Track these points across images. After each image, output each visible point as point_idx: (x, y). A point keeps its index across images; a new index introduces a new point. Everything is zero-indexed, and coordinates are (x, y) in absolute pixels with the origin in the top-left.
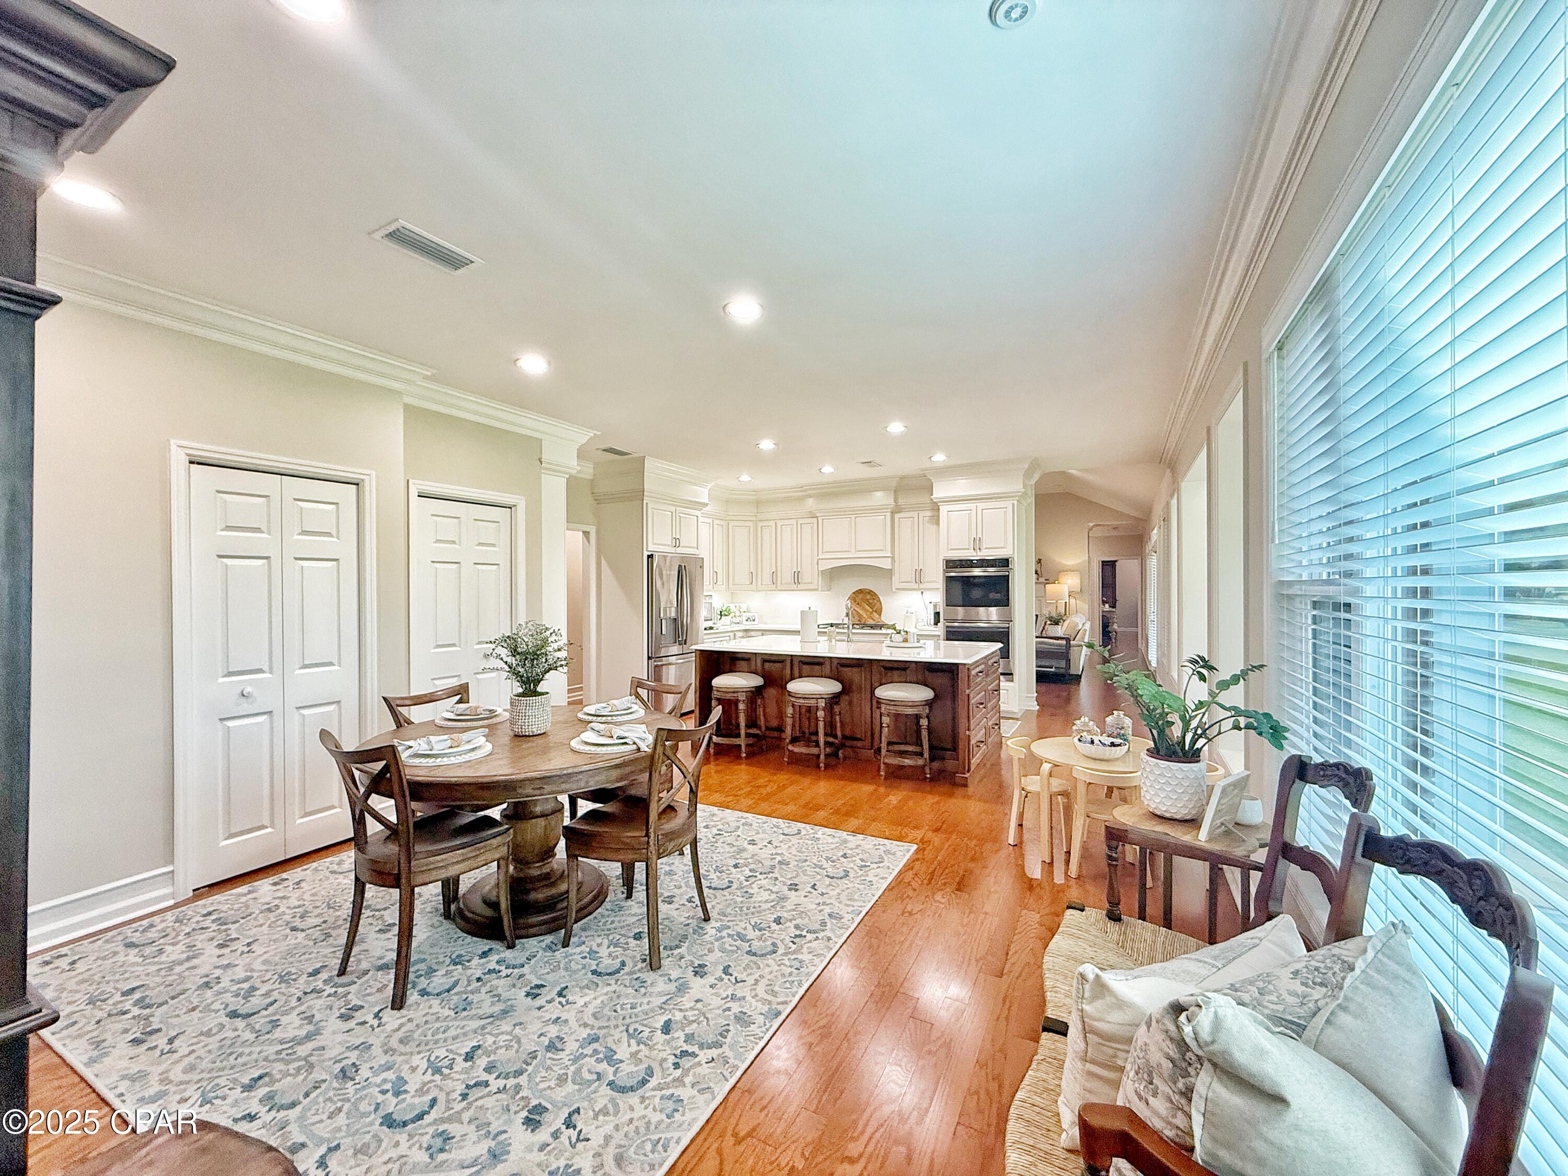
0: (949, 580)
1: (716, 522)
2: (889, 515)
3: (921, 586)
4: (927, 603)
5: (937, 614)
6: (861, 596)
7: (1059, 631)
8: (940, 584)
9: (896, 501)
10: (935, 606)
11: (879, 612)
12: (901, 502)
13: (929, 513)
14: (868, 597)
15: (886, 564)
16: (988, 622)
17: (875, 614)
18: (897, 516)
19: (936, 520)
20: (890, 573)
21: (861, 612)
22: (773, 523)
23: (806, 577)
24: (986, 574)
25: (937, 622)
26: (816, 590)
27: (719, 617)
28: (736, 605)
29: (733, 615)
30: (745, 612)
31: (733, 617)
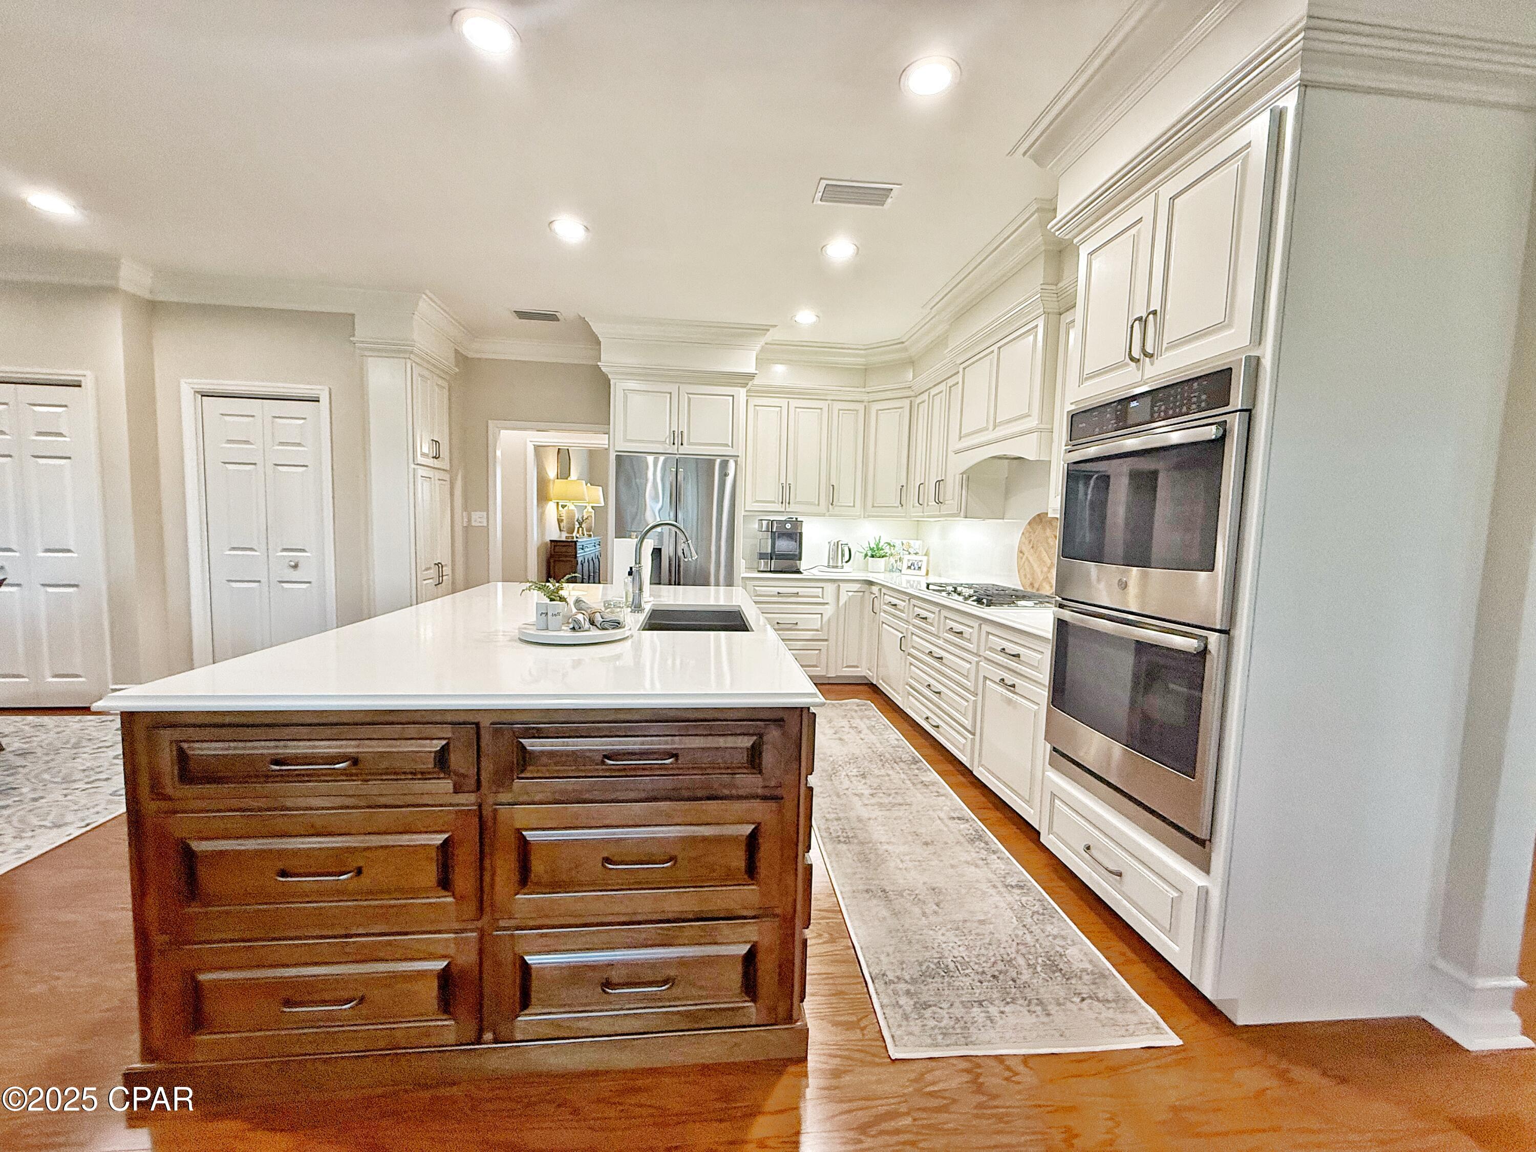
1: (837, 405)
2: (1041, 323)
6: (1039, 529)
14: (1048, 531)
18: (1064, 319)
21: (1035, 565)
22: (927, 395)
23: (948, 490)
27: (847, 557)
28: (904, 542)
29: (897, 558)
30: (916, 554)
31: (896, 561)
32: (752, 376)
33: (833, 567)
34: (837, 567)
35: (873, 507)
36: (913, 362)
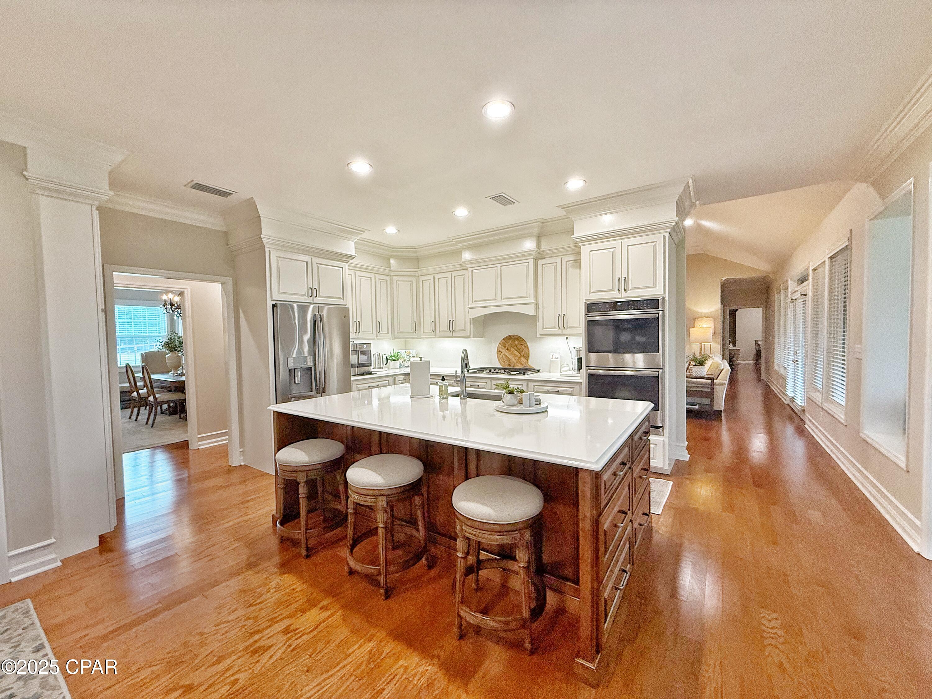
0: (591, 324)
1: (378, 277)
2: (531, 262)
3: (565, 332)
4: (572, 348)
5: (580, 360)
6: (510, 342)
7: (704, 371)
8: (582, 329)
9: (538, 245)
10: (579, 352)
11: (527, 357)
12: (543, 247)
13: (571, 258)
14: (516, 342)
15: (530, 311)
16: (634, 369)
17: (523, 358)
18: (540, 262)
19: (578, 263)
20: (534, 318)
21: (510, 357)
22: (431, 277)
23: (460, 325)
24: (632, 317)
25: (580, 368)
26: (468, 337)
27: (385, 362)
28: (407, 351)
29: (403, 359)
30: (414, 357)
31: (403, 362)
32: (352, 257)
33: (378, 368)
34: (380, 368)
35: (398, 333)
36: (418, 259)
